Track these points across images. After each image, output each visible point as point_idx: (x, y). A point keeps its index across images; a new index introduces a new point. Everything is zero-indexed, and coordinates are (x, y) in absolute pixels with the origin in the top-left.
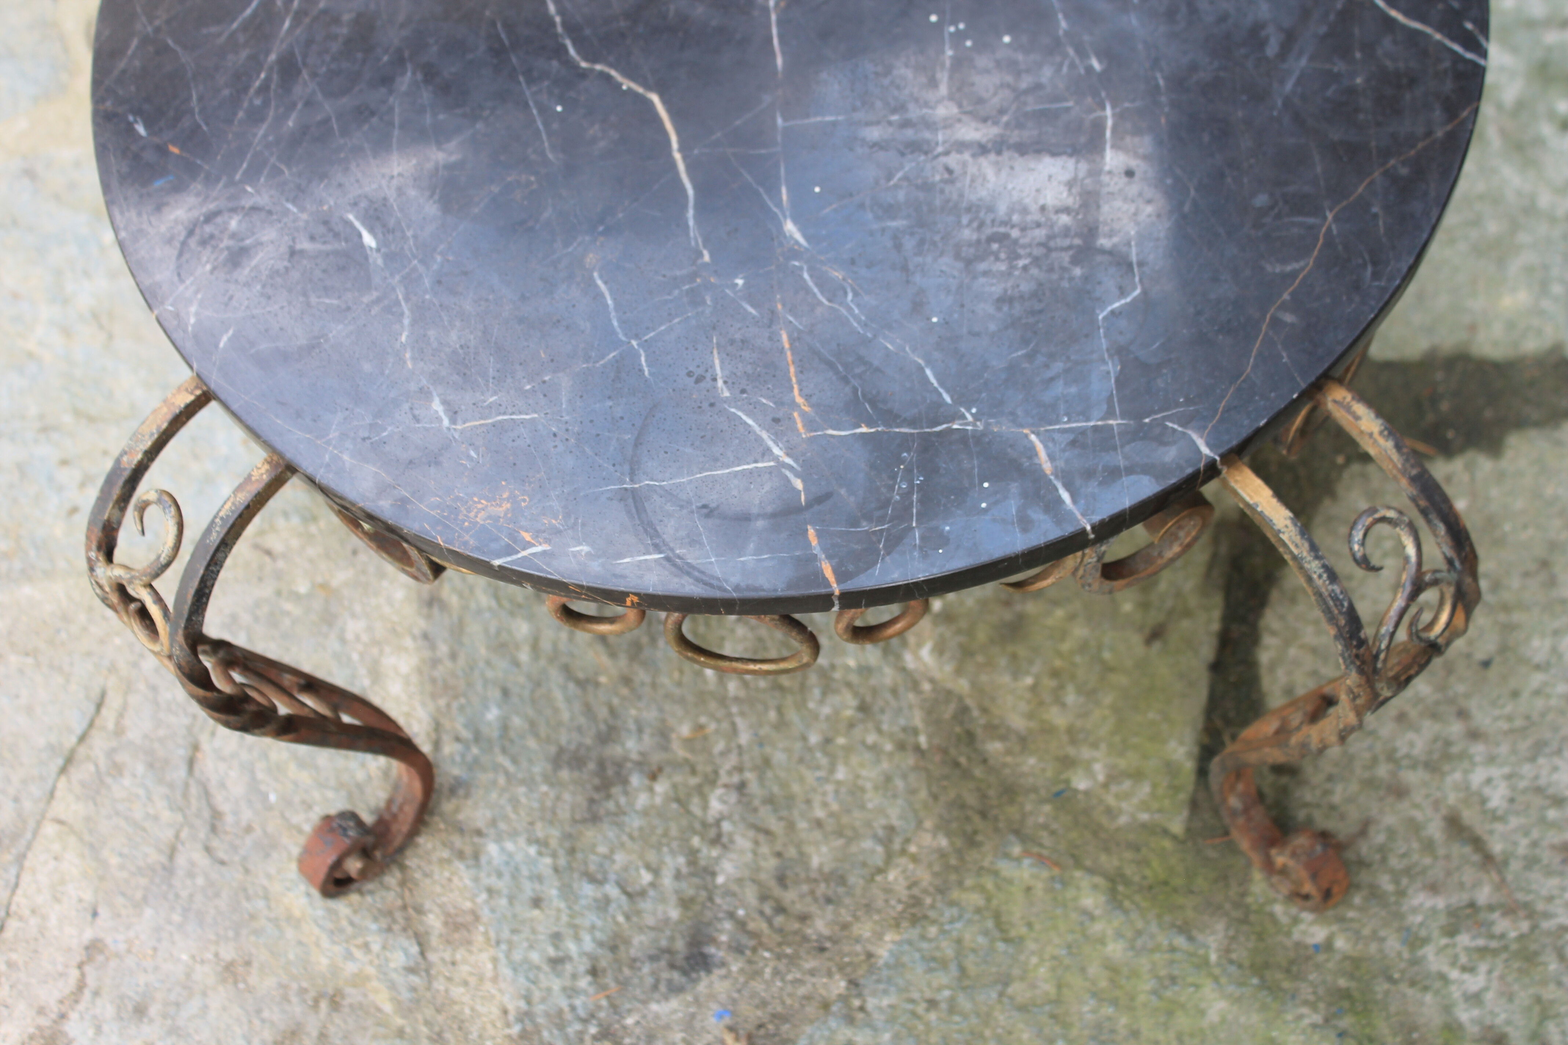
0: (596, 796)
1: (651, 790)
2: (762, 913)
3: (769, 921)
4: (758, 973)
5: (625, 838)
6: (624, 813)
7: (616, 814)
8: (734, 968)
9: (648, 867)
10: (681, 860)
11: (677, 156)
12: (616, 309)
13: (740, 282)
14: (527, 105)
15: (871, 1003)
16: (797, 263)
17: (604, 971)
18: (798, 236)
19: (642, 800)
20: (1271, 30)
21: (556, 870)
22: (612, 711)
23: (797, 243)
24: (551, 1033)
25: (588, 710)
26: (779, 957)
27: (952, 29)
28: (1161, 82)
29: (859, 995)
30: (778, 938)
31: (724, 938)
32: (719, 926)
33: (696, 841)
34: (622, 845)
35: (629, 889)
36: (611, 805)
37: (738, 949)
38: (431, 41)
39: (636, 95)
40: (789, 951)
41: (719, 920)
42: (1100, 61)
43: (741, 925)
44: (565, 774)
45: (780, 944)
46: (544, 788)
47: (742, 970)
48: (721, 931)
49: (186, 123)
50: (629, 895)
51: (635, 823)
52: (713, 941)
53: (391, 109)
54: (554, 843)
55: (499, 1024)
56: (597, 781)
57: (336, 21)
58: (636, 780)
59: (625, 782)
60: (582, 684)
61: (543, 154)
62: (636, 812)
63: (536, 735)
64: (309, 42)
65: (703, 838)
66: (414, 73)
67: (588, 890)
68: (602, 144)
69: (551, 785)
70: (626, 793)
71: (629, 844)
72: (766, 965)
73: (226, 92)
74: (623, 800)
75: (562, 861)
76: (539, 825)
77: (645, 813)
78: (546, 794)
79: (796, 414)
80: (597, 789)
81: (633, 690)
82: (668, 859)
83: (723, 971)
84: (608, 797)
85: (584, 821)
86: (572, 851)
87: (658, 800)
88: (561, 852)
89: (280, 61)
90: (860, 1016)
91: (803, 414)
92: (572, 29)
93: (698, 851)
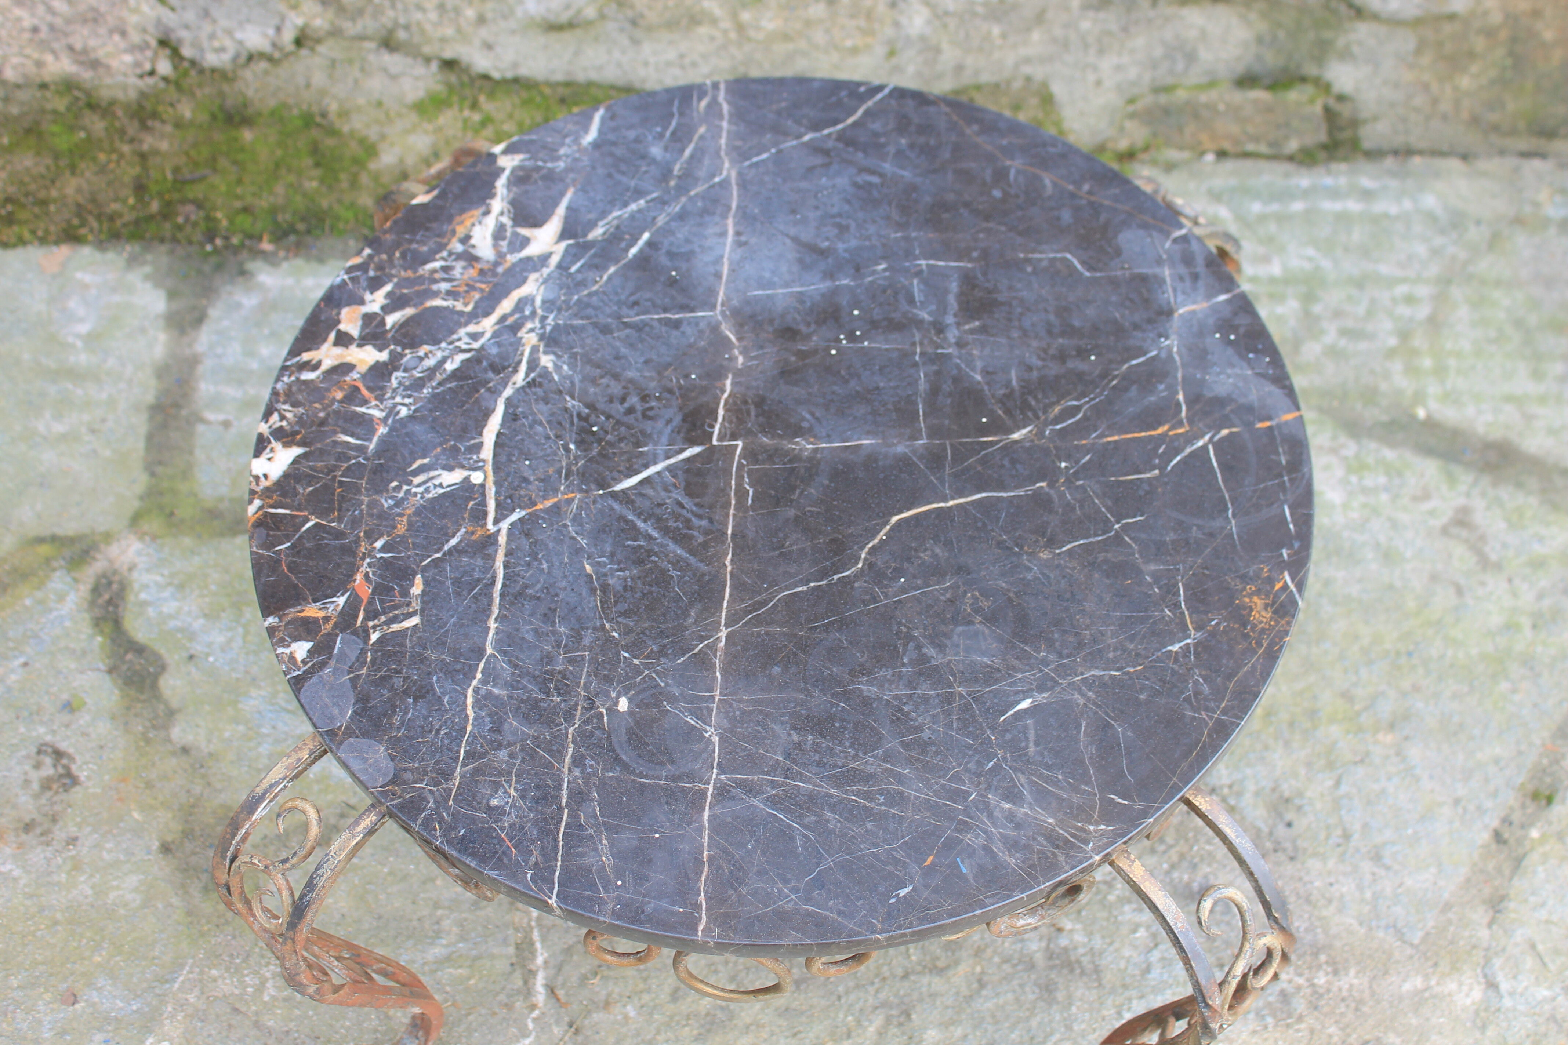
0: (1078, 971)
1: (1071, 931)
2: (1165, 852)
3: (1171, 847)
4: (1210, 853)
5: (1111, 948)
6: (1092, 949)
7: (1093, 955)
8: (1208, 870)
9: (1134, 931)
10: (1127, 908)
11: (951, 503)
12: (1087, 538)
13: (1063, 465)
14: (900, 601)
15: (1226, 781)
16: (1047, 432)
17: (1218, 959)
18: (1024, 431)
19: (1079, 938)
20: (859, 180)
21: (1142, 997)
22: (1006, 960)
23: (1030, 432)
24: (1270, 995)
25: (1007, 978)
26: (1197, 841)
27: (844, 342)
28: (899, 235)
29: (1221, 787)
30: (1182, 842)
31: (1186, 877)
32: (1177, 880)
33: (1111, 898)
34: (1117, 950)
35: (1152, 945)
36: (1085, 960)
37: (1194, 867)
38: (826, 672)
39: (891, 529)
40: (1191, 835)
41: (1172, 880)
42: (880, 264)
43: (1173, 867)
44: (1060, 996)
45: (1187, 840)
46: (1074, 1009)
47: (1209, 865)
48: (1181, 879)
49: (900, 855)
50: (1156, 945)
51: (1098, 943)
52: (1188, 885)
53: (896, 697)
54: (1119, 1000)
55: (1266, 1035)
56: (1065, 971)
57: (798, 746)
58: (1063, 942)
59: (1066, 950)
60: (982, 985)
61: (946, 590)
62: (1090, 940)
63: (1028, 1019)
64: (819, 764)
65: (1108, 893)
66: (859, 683)
67: (1155, 974)
68: (938, 550)
69: (1070, 1004)
70: (1075, 948)
71: (1116, 945)
72: (1203, 849)
73: (869, 825)
74: (1081, 951)
75: (1134, 993)
76: (1105, 1012)
77: (1090, 934)
78: (1078, 1008)
79: (1171, 433)
80: (1072, 971)
81: (987, 946)
82: (1128, 917)
83: (1211, 877)
84: (1078, 962)
85: (1099, 980)
86: (1125, 987)
87: (1079, 926)
88: (1127, 994)
89: (838, 786)
90: (1235, 788)
91: (1170, 430)
92: (824, 574)
93: (1118, 897)
